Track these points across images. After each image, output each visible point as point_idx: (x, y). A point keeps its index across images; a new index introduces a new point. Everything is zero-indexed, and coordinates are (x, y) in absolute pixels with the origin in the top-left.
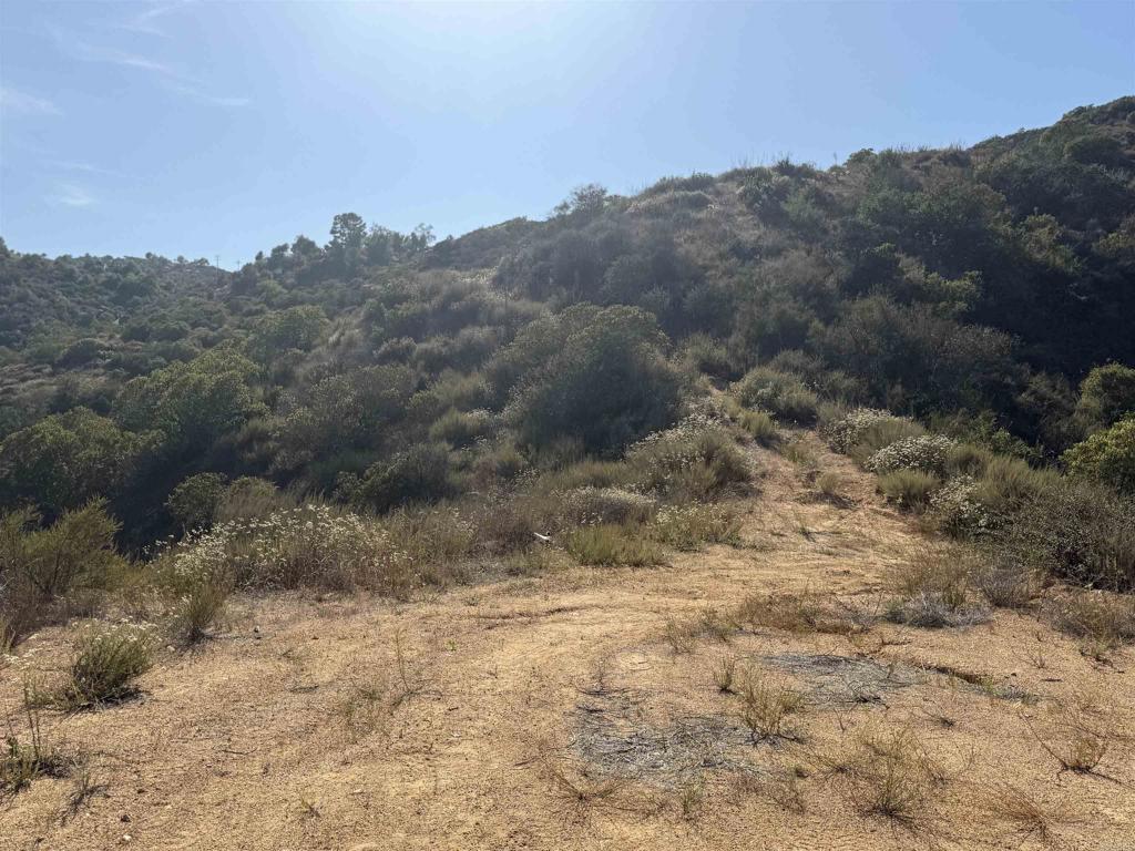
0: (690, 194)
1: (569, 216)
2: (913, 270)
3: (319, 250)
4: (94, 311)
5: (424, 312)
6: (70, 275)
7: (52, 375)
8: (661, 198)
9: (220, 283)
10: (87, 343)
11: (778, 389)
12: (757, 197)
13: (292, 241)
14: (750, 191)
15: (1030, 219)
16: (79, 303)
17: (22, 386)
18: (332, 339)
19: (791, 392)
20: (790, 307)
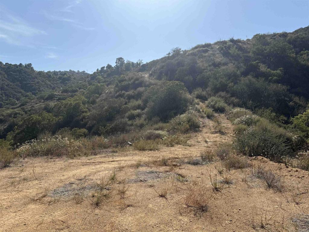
0: (204, 49)
1: (171, 56)
2: (263, 68)
3: (113, 68)
4: (56, 85)
5: (129, 84)
6: (50, 76)
7: (43, 102)
8: (196, 50)
9: (88, 77)
10: (52, 93)
11: (216, 103)
12: (222, 49)
13: (106, 66)
14: (220, 47)
15: (302, 52)
16: (52, 83)
17: (36, 105)
18: (106, 92)
19: (220, 103)
20: (224, 80)
